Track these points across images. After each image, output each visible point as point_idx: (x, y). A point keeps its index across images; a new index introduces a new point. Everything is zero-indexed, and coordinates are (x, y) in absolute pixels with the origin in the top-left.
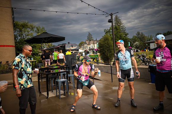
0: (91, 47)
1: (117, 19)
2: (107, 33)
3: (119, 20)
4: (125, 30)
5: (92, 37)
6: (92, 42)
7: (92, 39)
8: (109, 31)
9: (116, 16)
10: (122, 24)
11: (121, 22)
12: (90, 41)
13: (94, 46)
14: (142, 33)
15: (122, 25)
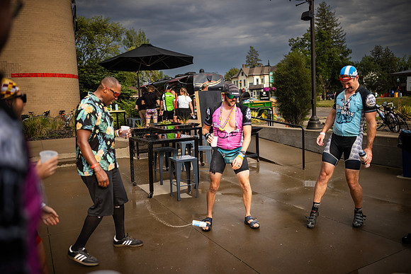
0: (255, 84)
1: (325, 12)
2: (295, 47)
3: (329, 14)
4: (343, 42)
5: (259, 57)
6: (257, 70)
7: (258, 62)
8: (302, 44)
9: (323, 5)
10: (337, 26)
11: (332, 21)
12: (254, 67)
13: (263, 80)
14: (387, 50)
15: (335, 28)
